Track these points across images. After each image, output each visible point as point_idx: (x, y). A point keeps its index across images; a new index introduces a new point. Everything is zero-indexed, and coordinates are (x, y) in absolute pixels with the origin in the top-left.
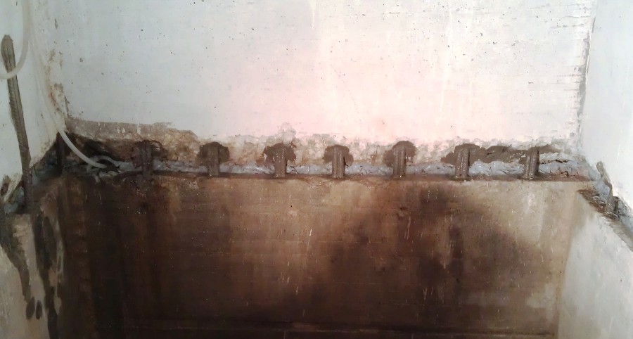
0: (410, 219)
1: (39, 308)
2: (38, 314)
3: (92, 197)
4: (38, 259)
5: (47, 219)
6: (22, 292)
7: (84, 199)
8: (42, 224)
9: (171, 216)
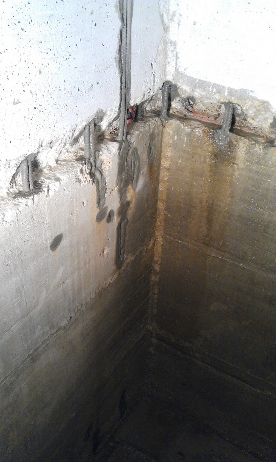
1: (111, 213)
2: (109, 219)
3: (179, 139)
4: (118, 178)
5: (136, 149)
6: (95, 201)
7: (173, 139)
8: (130, 152)
9: (234, 170)
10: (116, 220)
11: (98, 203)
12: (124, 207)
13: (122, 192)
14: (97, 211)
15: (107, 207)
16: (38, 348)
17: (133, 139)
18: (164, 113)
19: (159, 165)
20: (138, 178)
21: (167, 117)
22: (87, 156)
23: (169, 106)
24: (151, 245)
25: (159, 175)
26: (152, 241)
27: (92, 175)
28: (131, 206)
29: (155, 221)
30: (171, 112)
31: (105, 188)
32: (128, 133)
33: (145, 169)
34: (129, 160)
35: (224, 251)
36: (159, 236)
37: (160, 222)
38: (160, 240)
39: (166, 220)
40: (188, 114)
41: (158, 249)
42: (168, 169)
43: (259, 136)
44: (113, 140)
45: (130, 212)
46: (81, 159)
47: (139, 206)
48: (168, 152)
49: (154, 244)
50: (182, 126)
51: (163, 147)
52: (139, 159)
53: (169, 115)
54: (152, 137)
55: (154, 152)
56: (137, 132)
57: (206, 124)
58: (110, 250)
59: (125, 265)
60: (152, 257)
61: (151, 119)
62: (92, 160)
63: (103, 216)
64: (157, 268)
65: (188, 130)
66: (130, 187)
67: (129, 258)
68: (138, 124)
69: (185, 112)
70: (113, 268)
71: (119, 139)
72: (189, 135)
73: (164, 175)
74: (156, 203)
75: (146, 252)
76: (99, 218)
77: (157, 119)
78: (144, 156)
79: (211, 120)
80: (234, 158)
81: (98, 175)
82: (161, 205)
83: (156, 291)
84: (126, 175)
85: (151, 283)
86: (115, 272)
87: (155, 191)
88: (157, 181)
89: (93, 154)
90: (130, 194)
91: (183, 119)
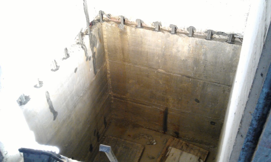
0: (192, 48)
1: (90, 58)
2: (90, 59)
3: (108, 28)
4: (90, 46)
5: (94, 35)
6: (85, 55)
7: (106, 28)
8: (93, 37)
9: (127, 36)
10: (92, 59)
11: (86, 55)
12: (94, 54)
13: (92, 50)
14: (85, 58)
15: (88, 56)
16: (75, 103)
17: (93, 33)
18: (101, 20)
19: (103, 37)
20: (96, 43)
21: (102, 21)
22: (80, 42)
23: (102, 17)
24: (105, 64)
25: (103, 40)
26: (105, 63)
27: (82, 47)
28: (96, 53)
29: (105, 56)
30: (103, 19)
31: (87, 50)
32: (91, 31)
33: (98, 40)
34: (93, 39)
35: (130, 62)
36: (108, 60)
37: (107, 56)
38: (108, 62)
39: (109, 55)
40: (109, 19)
41: (108, 65)
42: (106, 38)
43: (133, 24)
44: (87, 34)
45: (96, 56)
46: (78, 43)
47: (99, 52)
48: (105, 33)
49: (106, 64)
50: (108, 24)
51: (103, 31)
52: (96, 38)
53: (103, 21)
54: (99, 29)
55: (100, 34)
56: (94, 30)
57: (116, 22)
58: (92, 69)
59: (97, 73)
60: (106, 68)
61: (97, 24)
62: (81, 43)
63: (88, 59)
64: (109, 72)
65: (110, 25)
66: (94, 47)
67: (98, 70)
68: (93, 26)
69: (108, 19)
70: (94, 75)
71: (88, 34)
72: (111, 27)
73: (105, 40)
74: (104, 50)
75: (104, 67)
76: (87, 60)
77: (99, 23)
78: (97, 36)
79: (117, 21)
80: (127, 33)
81: (84, 47)
82: (106, 50)
83: (110, 80)
84: (93, 44)
85: (108, 78)
86: (95, 76)
87: (103, 46)
88: (103, 42)
89: (81, 41)
90: (95, 50)
91: (108, 21)
